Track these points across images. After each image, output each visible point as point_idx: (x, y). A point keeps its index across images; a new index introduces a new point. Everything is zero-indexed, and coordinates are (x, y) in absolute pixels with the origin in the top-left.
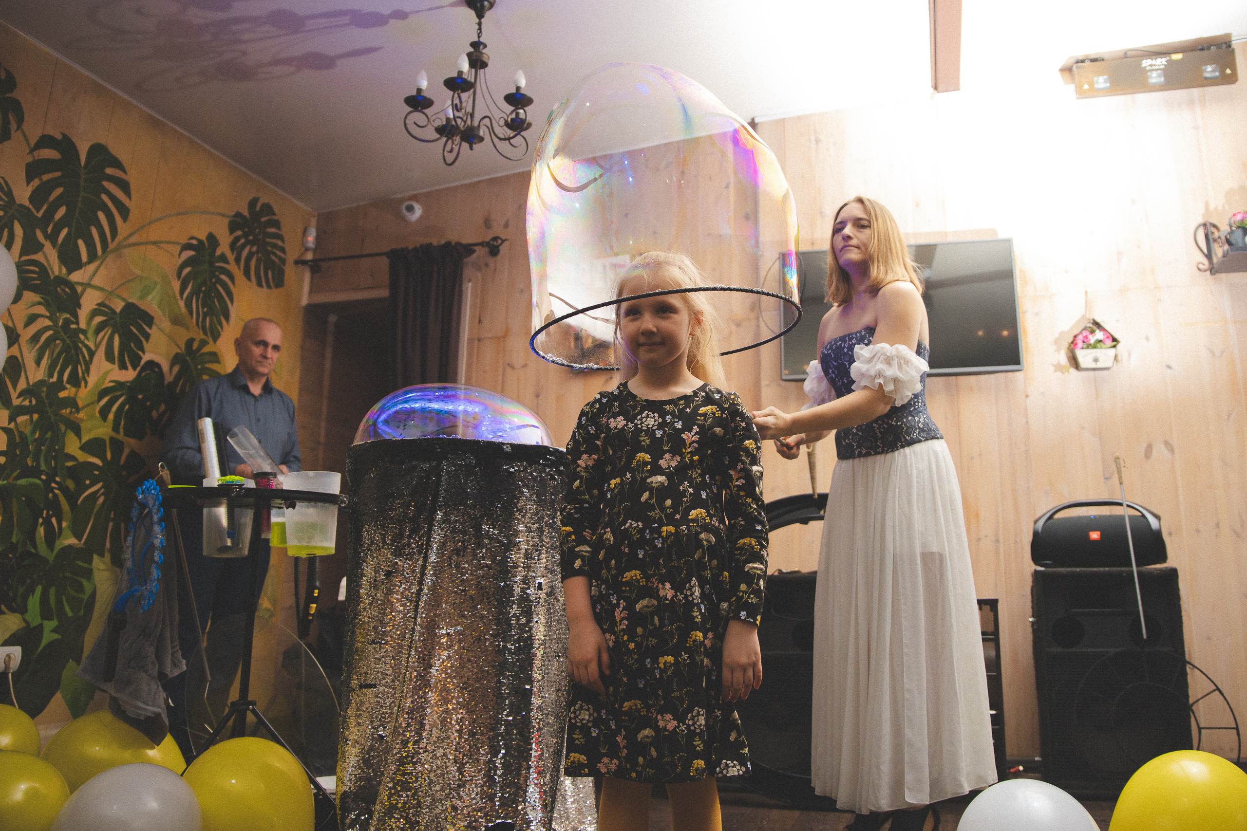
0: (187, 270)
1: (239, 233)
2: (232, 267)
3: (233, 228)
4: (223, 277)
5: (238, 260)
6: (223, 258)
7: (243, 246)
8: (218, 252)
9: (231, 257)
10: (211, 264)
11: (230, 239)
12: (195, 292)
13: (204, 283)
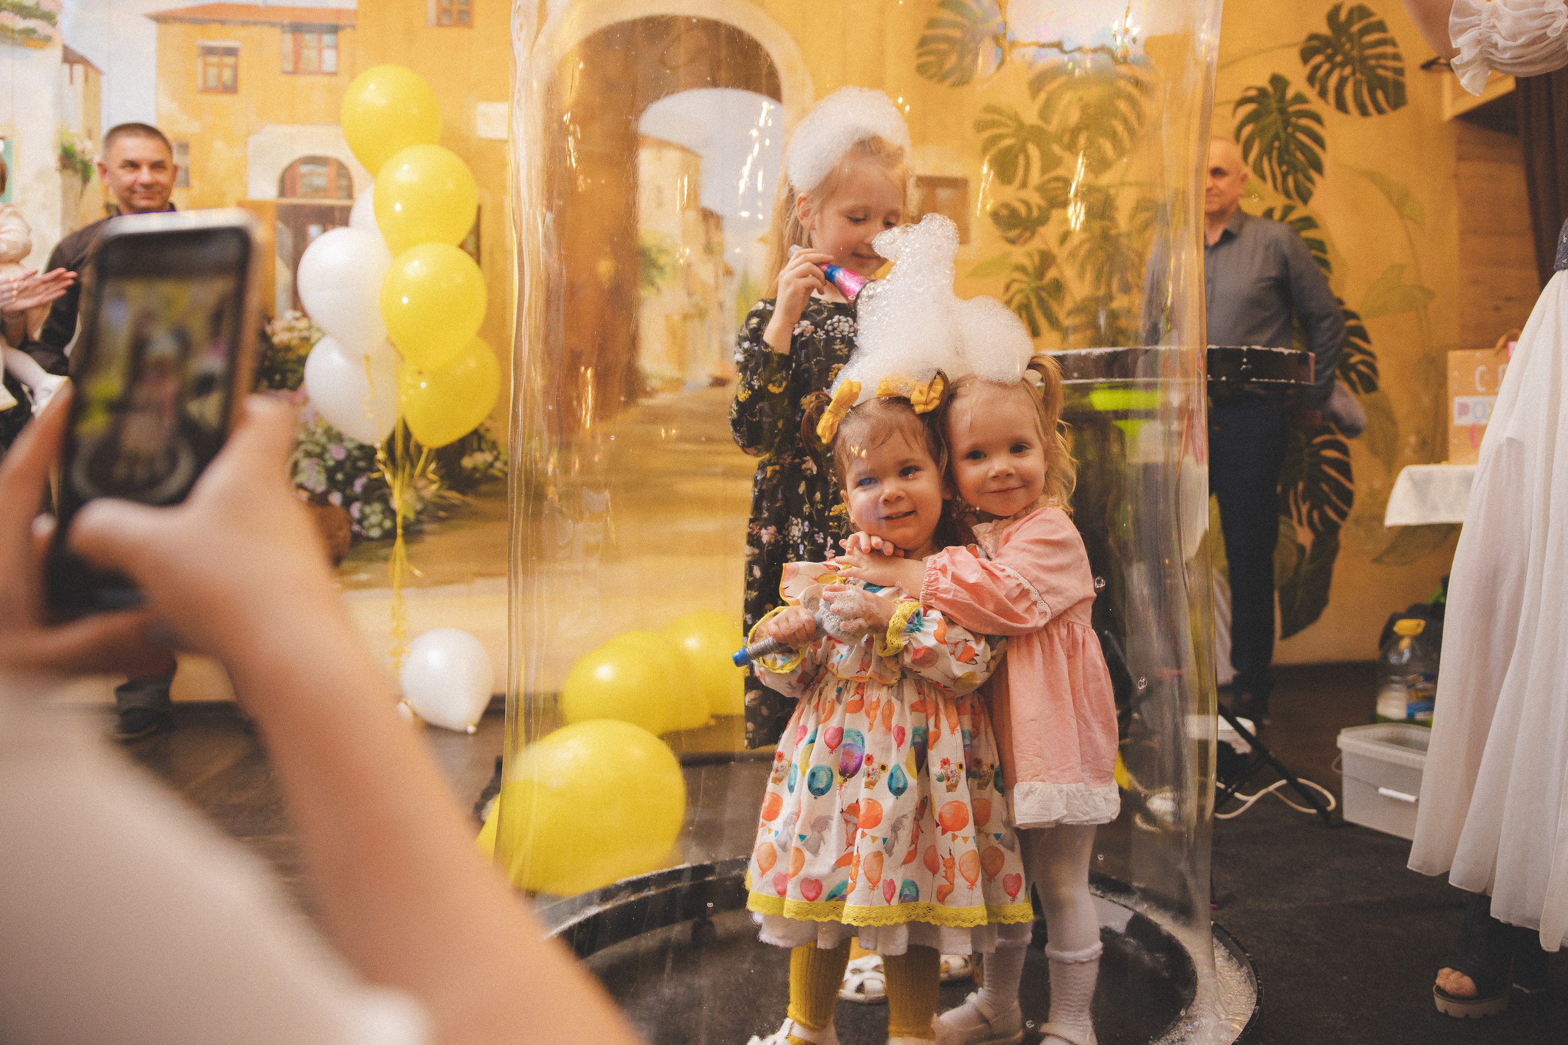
0: (1248, 130)
1: (1318, 59)
2: (1316, 105)
3: (1306, 55)
4: (1304, 122)
5: (1323, 94)
6: (1300, 98)
7: (1329, 73)
8: (1290, 93)
9: (1311, 93)
10: (1282, 111)
11: (1306, 70)
12: (1266, 151)
13: (1277, 137)
